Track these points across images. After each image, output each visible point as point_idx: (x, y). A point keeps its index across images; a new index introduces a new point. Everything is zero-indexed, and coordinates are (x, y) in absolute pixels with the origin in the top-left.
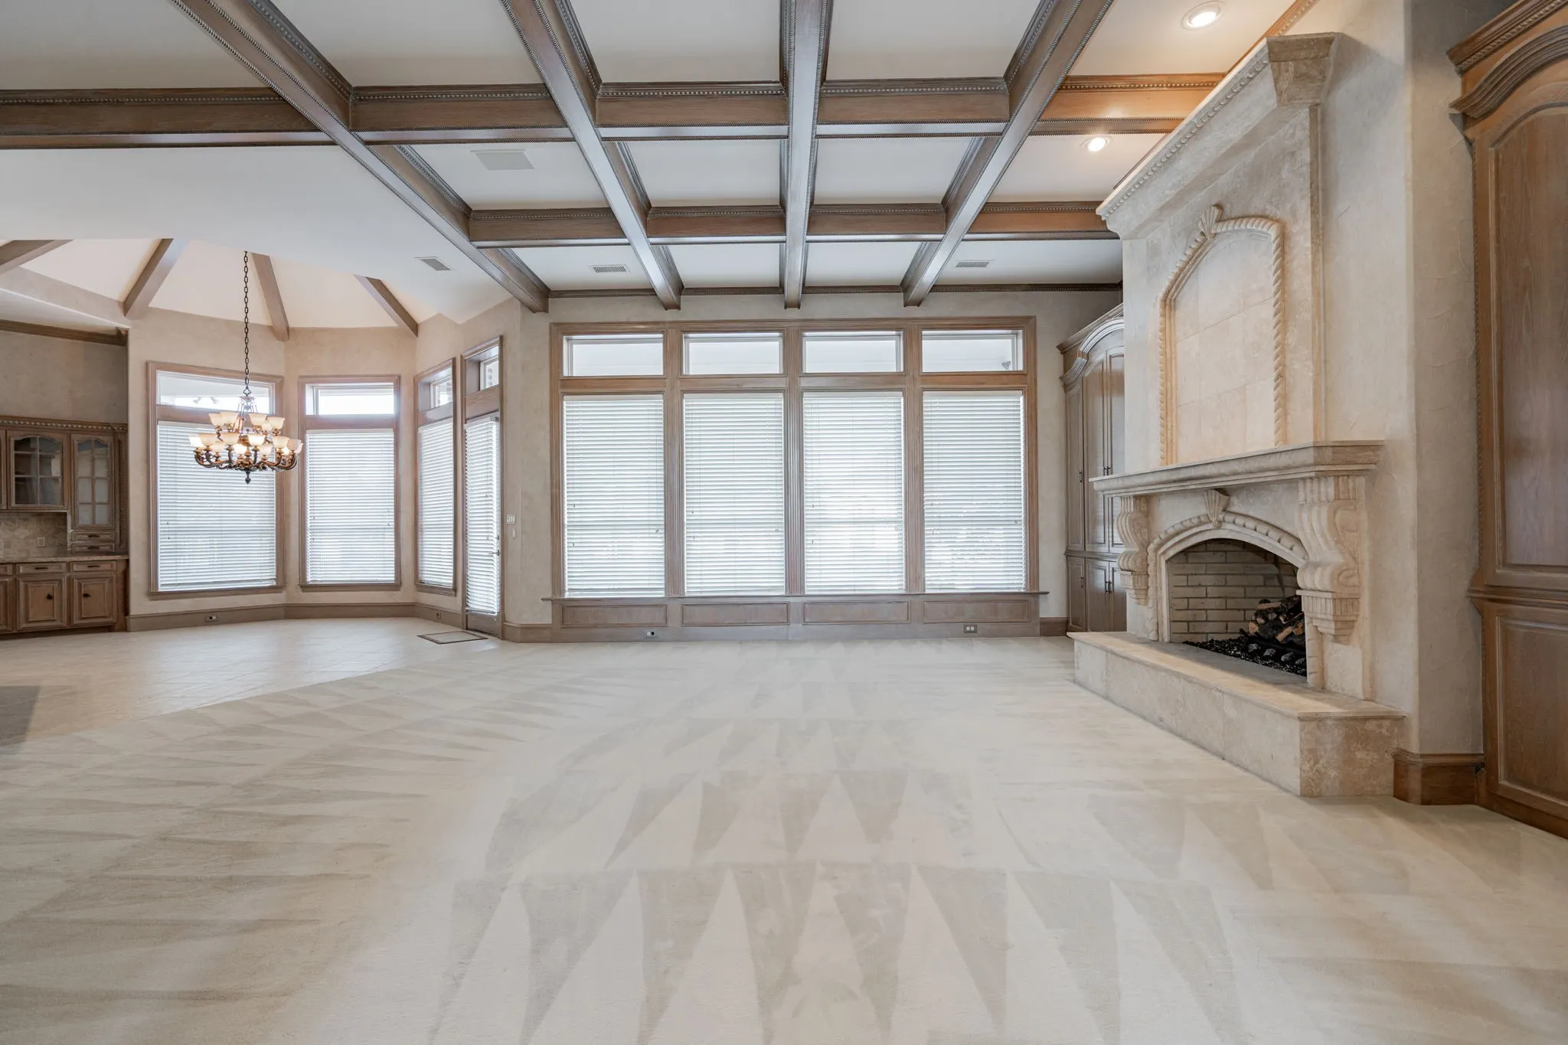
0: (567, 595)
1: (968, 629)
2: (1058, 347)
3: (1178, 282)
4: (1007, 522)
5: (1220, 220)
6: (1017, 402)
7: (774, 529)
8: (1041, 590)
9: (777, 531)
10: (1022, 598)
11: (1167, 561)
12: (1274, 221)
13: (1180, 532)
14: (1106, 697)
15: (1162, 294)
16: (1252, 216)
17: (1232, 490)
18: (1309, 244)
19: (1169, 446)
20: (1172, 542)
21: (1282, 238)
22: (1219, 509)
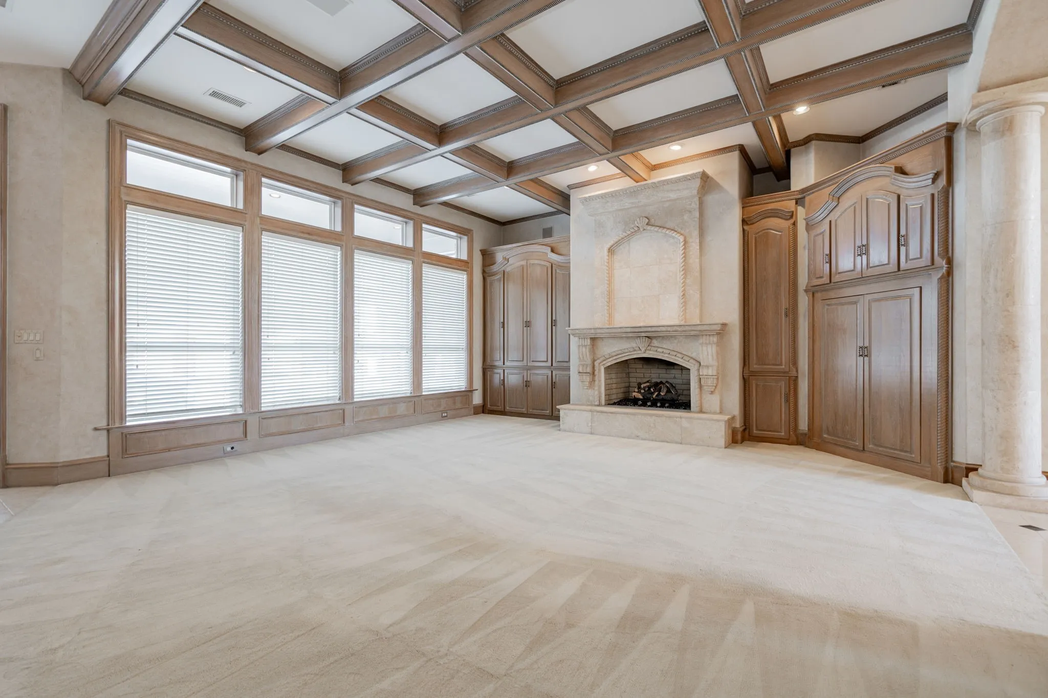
0: (130, 423)
1: (444, 415)
2: (481, 250)
3: (618, 243)
4: (456, 349)
5: (647, 224)
6: (462, 277)
7: (332, 352)
8: (474, 388)
9: (334, 353)
10: (465, 393)
11: (605, 368)
12: (681, 234)
13: (618, 355)
14: (592, 433)
15: (608, 246)
16: (668, 229)
17: (655, 337)
18: (698, 247)
19: (610, 316)
20: (611, 359)
21: (685, 242)
22: (646, 345)
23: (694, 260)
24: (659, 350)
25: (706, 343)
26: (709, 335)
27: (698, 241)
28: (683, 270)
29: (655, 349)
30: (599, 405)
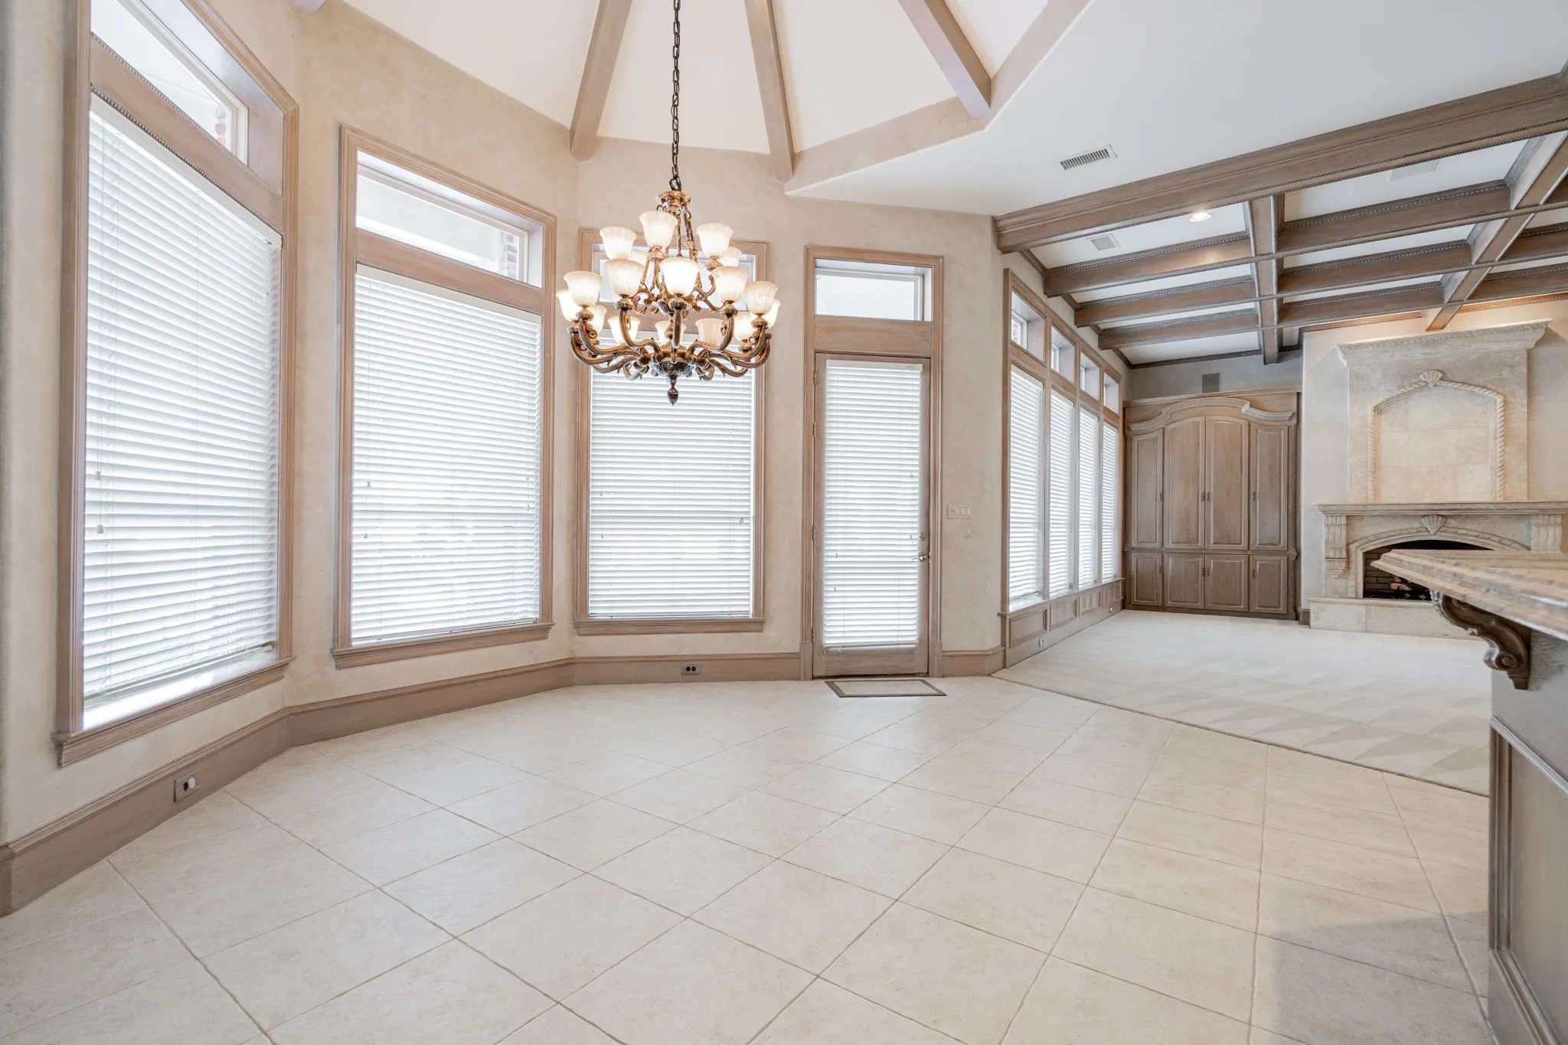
3: (1388, 402)
5: (1441, 379)
6: (1115, 436)
11: (1364, 553)
12: (1499, 393)
13: (1390, 536)
14: (1366, 632)
15: (1376, 403)
16: (1477, 386)
17: (1452, 517)
18: (1525, 410)
19: (1376, 489)
20: (1378, 542)
21: (1506, 403)
22: (1439, 525)
23: (1519, 424)
24: (1460, 531)
25: (1543, 525)
26: (1550, 515)
27: (1525, 402)
28: (1501, 437)
29: (1455, 530)
30: (1356, 598)
